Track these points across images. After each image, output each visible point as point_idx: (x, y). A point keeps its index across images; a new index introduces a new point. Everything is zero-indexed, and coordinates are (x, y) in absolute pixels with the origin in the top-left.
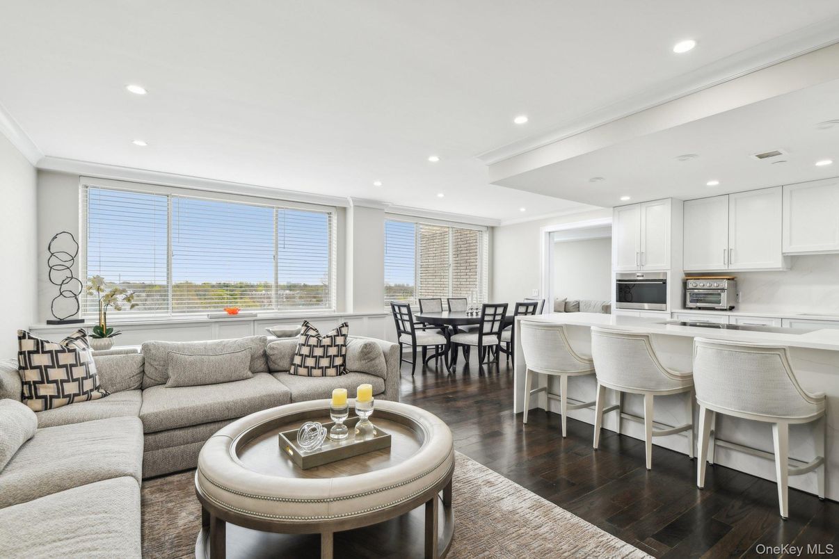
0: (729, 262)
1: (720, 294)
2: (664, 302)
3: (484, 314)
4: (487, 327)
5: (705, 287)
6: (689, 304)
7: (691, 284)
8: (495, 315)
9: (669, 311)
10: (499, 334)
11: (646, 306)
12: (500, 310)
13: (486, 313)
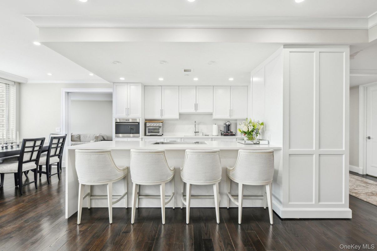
0: (162, 115)
1: (159, 129)
2: (139, 133)
3: (24, 147)
4: (26, 157)
5: (154, 126)
6: (147, 134)
7: (148, 125)
8: (34, 147)
9: (141, 137)
10: (37, 161)
11: (131, 135)
12: (38, 143)
13: (26, 146)
